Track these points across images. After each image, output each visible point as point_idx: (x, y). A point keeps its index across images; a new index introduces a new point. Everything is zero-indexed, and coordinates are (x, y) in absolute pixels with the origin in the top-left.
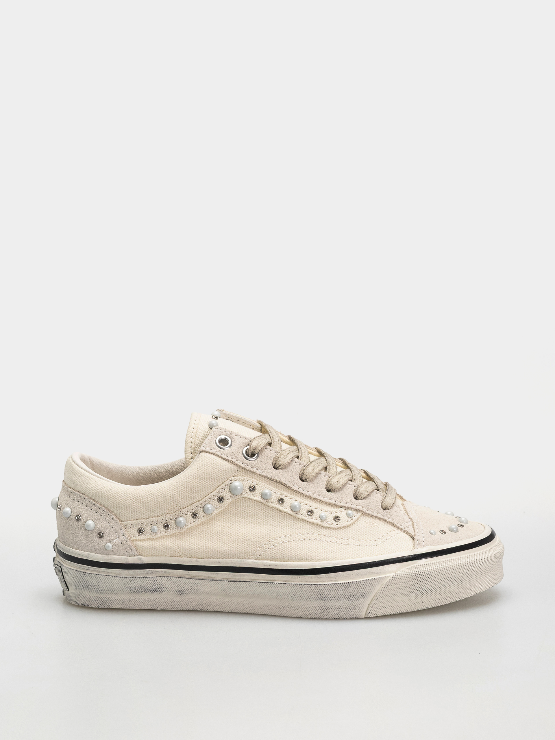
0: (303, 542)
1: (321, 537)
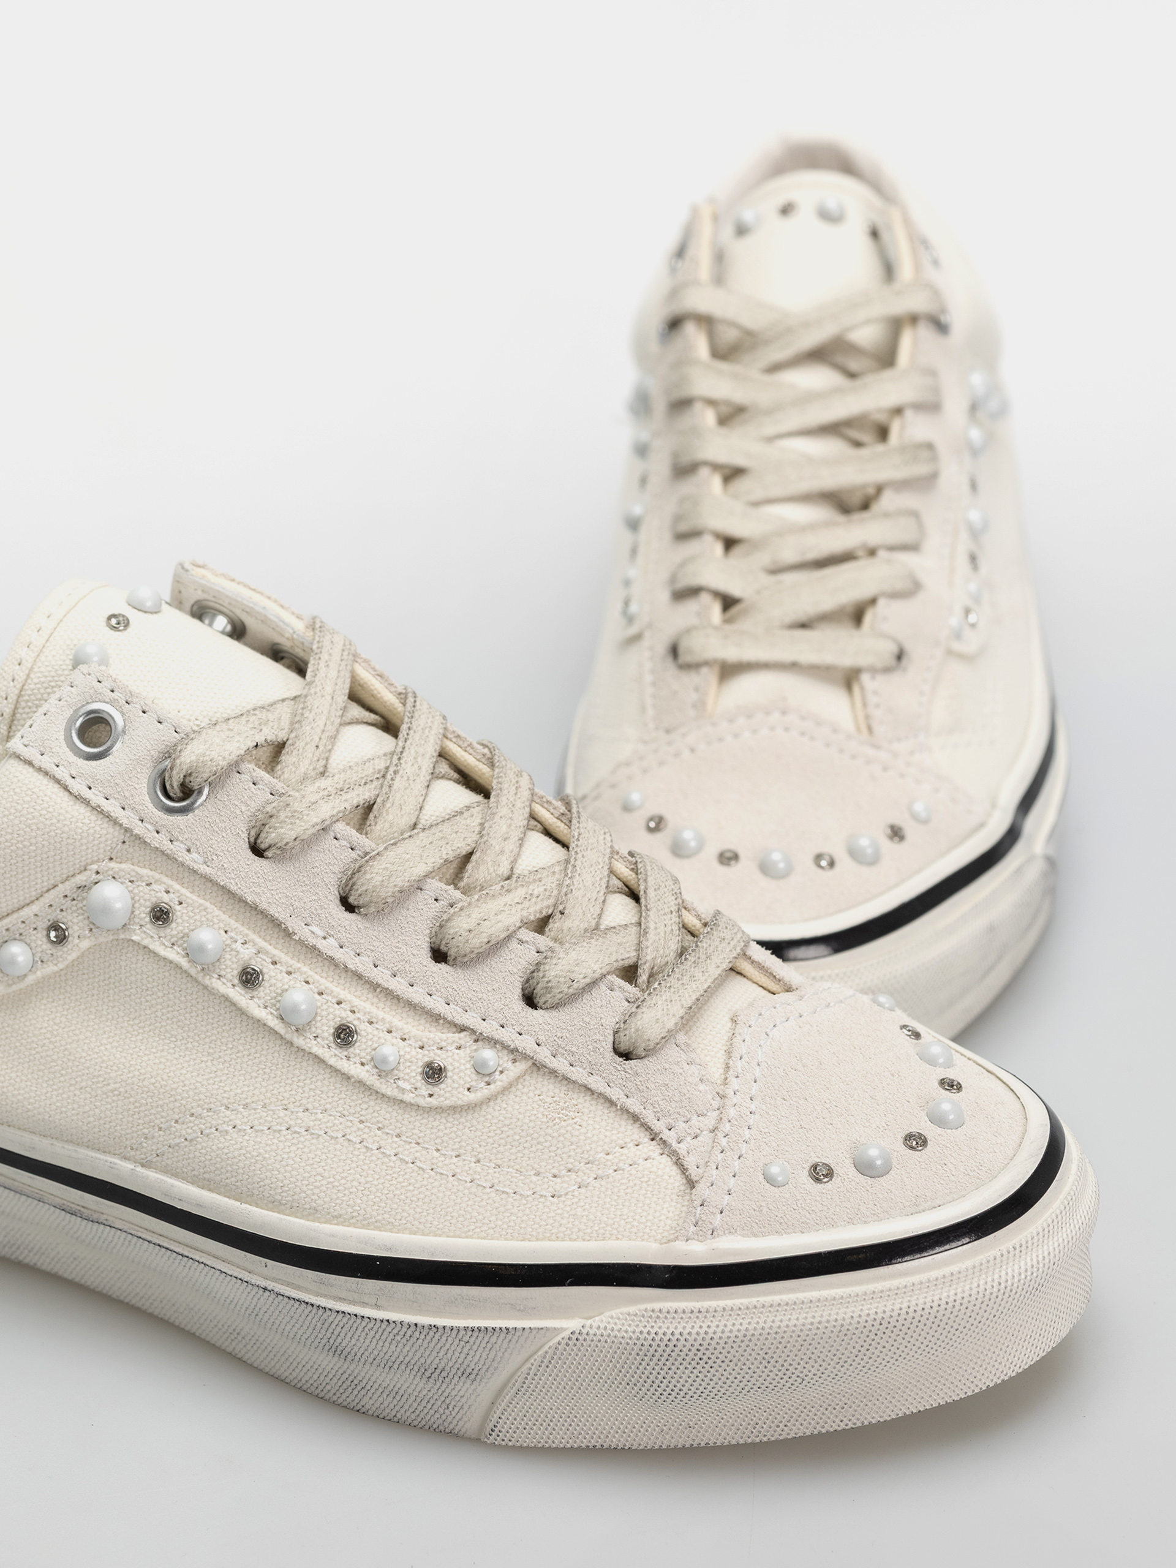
0: (302, 1139)
1: (367, 1130)
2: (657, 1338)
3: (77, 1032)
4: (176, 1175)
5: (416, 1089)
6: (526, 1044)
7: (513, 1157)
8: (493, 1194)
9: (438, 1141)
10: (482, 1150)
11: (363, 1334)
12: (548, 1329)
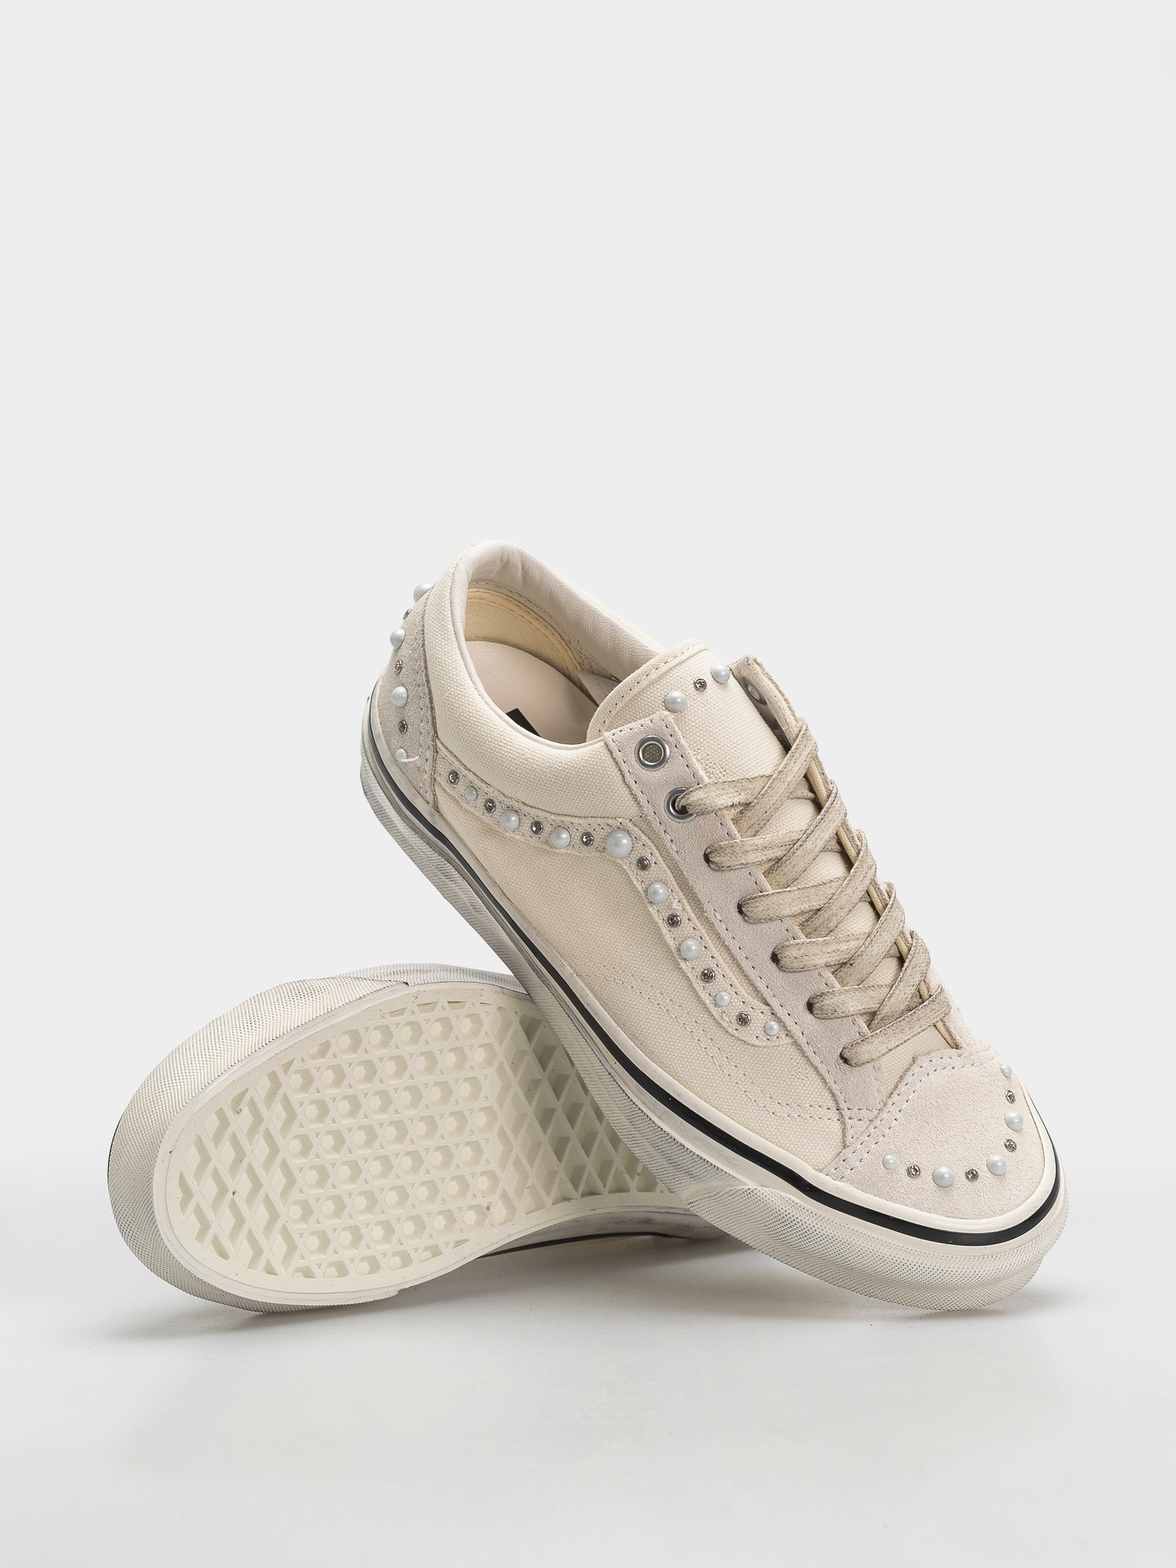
0: (663, 1014)
1: (697, 1028)
2: (789, 1216)
3: (575, 890)
4: (592, 991)
5: (731, 1022)
6: (796, 1031)
7: (763, 1083)
8: (744, 1096)
9: (730, 1054)
10: (749, 1070)
11: (647, 1126)
12: (738, 1179)
